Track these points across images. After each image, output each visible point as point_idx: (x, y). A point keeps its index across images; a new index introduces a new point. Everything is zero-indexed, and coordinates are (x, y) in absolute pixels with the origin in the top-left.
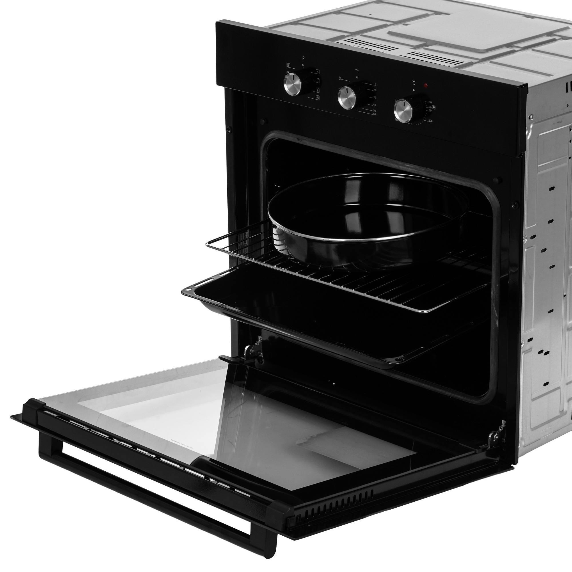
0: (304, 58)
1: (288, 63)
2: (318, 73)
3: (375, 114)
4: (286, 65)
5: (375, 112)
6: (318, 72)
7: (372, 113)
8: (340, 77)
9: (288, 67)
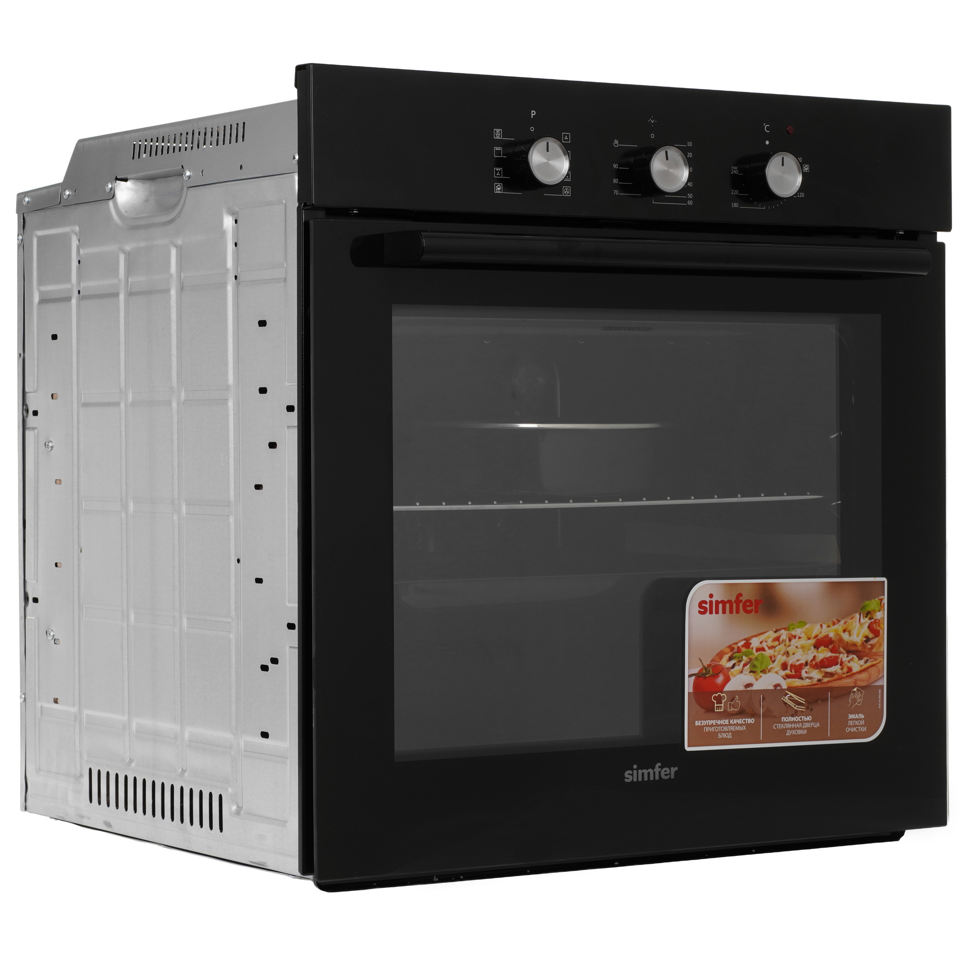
0: (533, 113)
1: (498, 130)
2: (568, 140)
3: (690, 203)
4: (491, 134)
5: (690, 199)
6: (568, 137)
7: (685, 201)
8: (616, 142)
9: (498, 138)
